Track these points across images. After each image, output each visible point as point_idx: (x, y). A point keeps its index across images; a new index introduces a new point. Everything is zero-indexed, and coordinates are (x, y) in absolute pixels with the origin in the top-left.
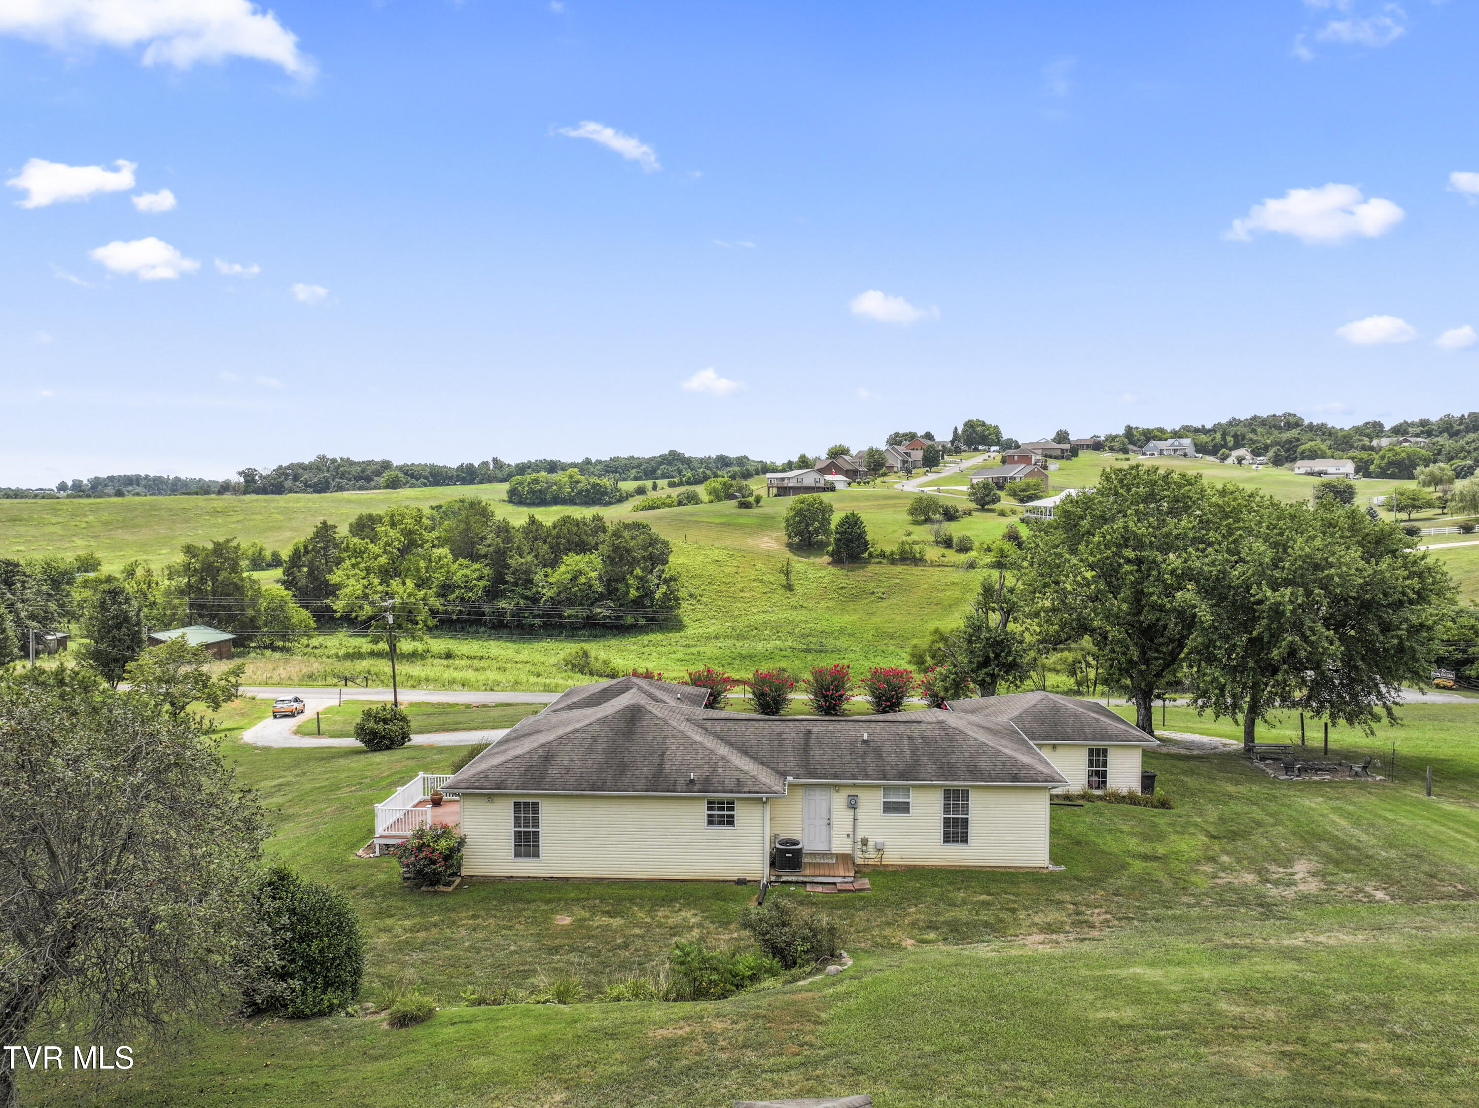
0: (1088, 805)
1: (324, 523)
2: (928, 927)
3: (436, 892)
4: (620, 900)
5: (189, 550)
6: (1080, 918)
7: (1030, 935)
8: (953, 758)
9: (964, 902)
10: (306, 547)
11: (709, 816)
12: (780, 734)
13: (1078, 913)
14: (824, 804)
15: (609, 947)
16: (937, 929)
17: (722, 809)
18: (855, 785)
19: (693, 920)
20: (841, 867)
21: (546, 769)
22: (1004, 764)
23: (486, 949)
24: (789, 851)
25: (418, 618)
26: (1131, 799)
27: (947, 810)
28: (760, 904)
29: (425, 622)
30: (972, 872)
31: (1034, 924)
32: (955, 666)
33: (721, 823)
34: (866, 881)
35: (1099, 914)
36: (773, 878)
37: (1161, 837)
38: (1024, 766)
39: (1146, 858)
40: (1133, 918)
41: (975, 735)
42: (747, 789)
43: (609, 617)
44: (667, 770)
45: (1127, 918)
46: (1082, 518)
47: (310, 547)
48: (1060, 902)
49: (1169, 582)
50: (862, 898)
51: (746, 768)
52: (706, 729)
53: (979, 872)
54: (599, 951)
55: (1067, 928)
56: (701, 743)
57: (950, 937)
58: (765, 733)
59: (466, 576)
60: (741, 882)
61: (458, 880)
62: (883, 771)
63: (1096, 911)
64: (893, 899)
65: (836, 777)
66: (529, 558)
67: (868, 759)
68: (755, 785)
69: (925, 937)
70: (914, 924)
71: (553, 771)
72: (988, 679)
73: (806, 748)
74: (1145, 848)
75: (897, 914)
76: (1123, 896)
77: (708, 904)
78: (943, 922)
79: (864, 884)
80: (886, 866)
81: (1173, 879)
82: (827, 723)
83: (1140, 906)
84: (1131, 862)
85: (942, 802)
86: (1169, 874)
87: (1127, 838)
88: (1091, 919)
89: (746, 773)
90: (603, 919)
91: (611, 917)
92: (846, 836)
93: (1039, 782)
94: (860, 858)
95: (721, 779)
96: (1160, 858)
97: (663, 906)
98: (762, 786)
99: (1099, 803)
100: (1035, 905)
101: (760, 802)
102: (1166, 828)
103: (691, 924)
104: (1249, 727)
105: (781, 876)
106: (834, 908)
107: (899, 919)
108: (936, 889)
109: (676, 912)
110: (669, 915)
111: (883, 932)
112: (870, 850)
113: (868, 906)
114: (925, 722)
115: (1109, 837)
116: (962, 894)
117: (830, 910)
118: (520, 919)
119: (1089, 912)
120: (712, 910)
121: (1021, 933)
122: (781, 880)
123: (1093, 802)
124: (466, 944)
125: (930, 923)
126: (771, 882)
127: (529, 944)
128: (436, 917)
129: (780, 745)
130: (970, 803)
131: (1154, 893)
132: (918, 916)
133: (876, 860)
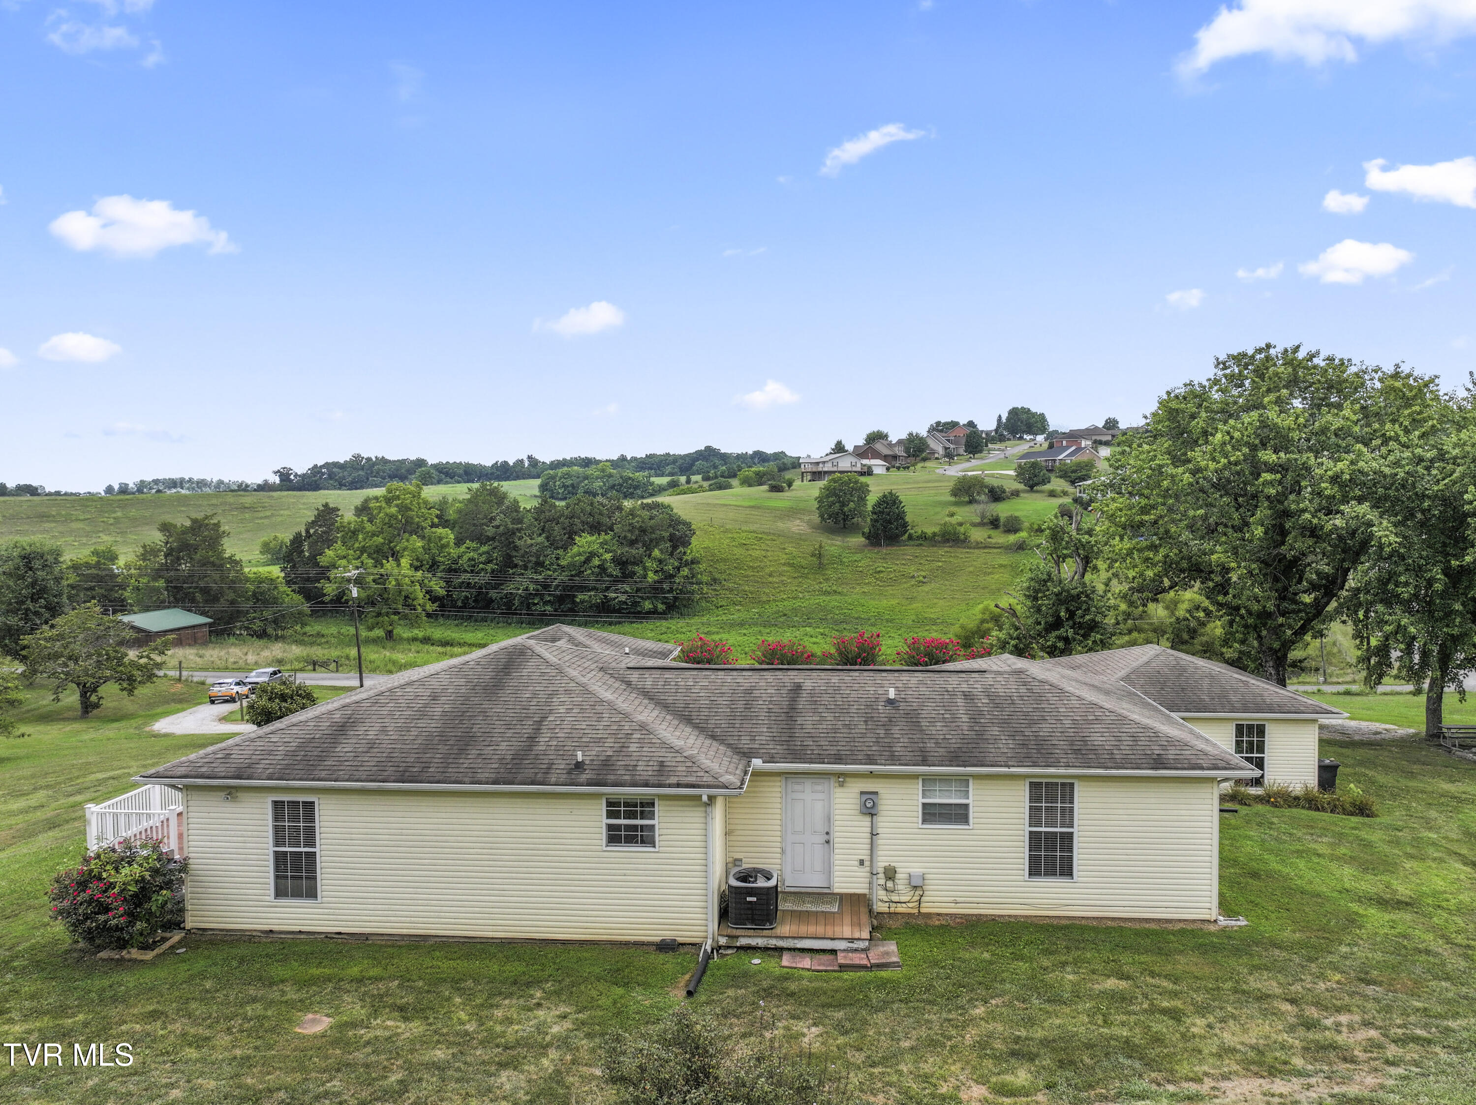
0: (1243, 810)
1: (326, 505)
2: (1013, 1054)
3: (122, 959)
4: (436, 981)
6: (1319, 1036)
7: (1226, 1077)
8: (1045, 729)
9: (1077, 996)
10: (307, 531)
11: (610, 827)
12: (749, 691)
13: (1310, 1025)
14: (819, 806)
16: (1032, 1058)
17: (633, 815)
18: (871, 775)
19: (555, 1029)
20: (847, 919)
21: (336, 743)
22: (1134, 738)
24: (751, 892)
25: (415, 603)
26: (1309, 802)
27: (1035, 816)
28: (690, 994)
29: (423, 606)
30: (1083, 929)
31: (1226, 1051)
32: (1017, 629)
33: (631, 840)
34: (892, 947)
35: (1351, 1028)
36: (723, 941)
37: (1387, 866)
38: (1171, 742)
39: (1382, 903)
40: (1429, 1042)
41: (1078, 692)
42: (673, 780)
43: (625, 603)
44: (541, 747)
45: (1416, 1039)
46: (1193, 417)
47: (312, 531)
48: (1263, 997)
49: (1328, 492)
50: (882, 985)
51: (678, 743)
52: (629, 684)
53: (1094, 929)
55: (1298, 1062)
56: (609, 703)
57: (1060, 1078)
58: (724, 689)
59: (473, 559)
60: (667, 947)
61: (177, 937)
62: (922, 750)
63: (1344, 1019)
64: (940, 986)
65: (839, 760)
66: (540, 539)
67: (896, 731)
68: (689, 773)
69: (1008, 1078)
70: (982, 1045)
72: (1061, 645)
73: (791, 712)
74: (1369, 884)
75: (950, 1020)
76: (1380, 984)
77: (594, 993)
78: (1041, 1041)
79: (887, 953)
80: (929, 916)
81: (1457, 949)
82: (829, 673)
83: (1425, 1009)
84: (1361, 911)
85: (1027, 805)
86: (1443, 936)
87: (1333, 866)
88: (1340, 1039)
89: (677, 752)
90: (389, 1023)
91: (406, 1019)
92: (857, 863)
93: (1202, 768)
94: (882, 901)
95: (632, 763)
96: (1407, 904)
97: (510, 995)
98: (702, 774)
99: (1260, 808)
100: (1217, 1003)
101: (698, 803)
102: (1387, 849)
103: (548, 1038)
104: (1434, 703)
105: (737, 937)
106: (829, 1005)
107: (954, 1033)
108: (1021, 964)
109: (530, 1010)
110: (515, 1016)
111: (921, 1065)
112: (900, 887)
113: (893, 1002)
114: (991, 672)
115: (1302, 864)
116: (1071, 977)
117: (820, 1010)
118: (232, 1022)
119: (1329, 1022)
120: (599, 1006)
121: (1206, 1074)
122: (738, 944)
123: (1249, 805)
124: (90, 1083)
125: (1017, 1043)
126: (720, 947)
127: (212, 1084)
128: (81, 1017)
129: (748, 707)
130: (1076, 806)
131: (1436, 978)
132: (990, 1027)
133: (910, 905)
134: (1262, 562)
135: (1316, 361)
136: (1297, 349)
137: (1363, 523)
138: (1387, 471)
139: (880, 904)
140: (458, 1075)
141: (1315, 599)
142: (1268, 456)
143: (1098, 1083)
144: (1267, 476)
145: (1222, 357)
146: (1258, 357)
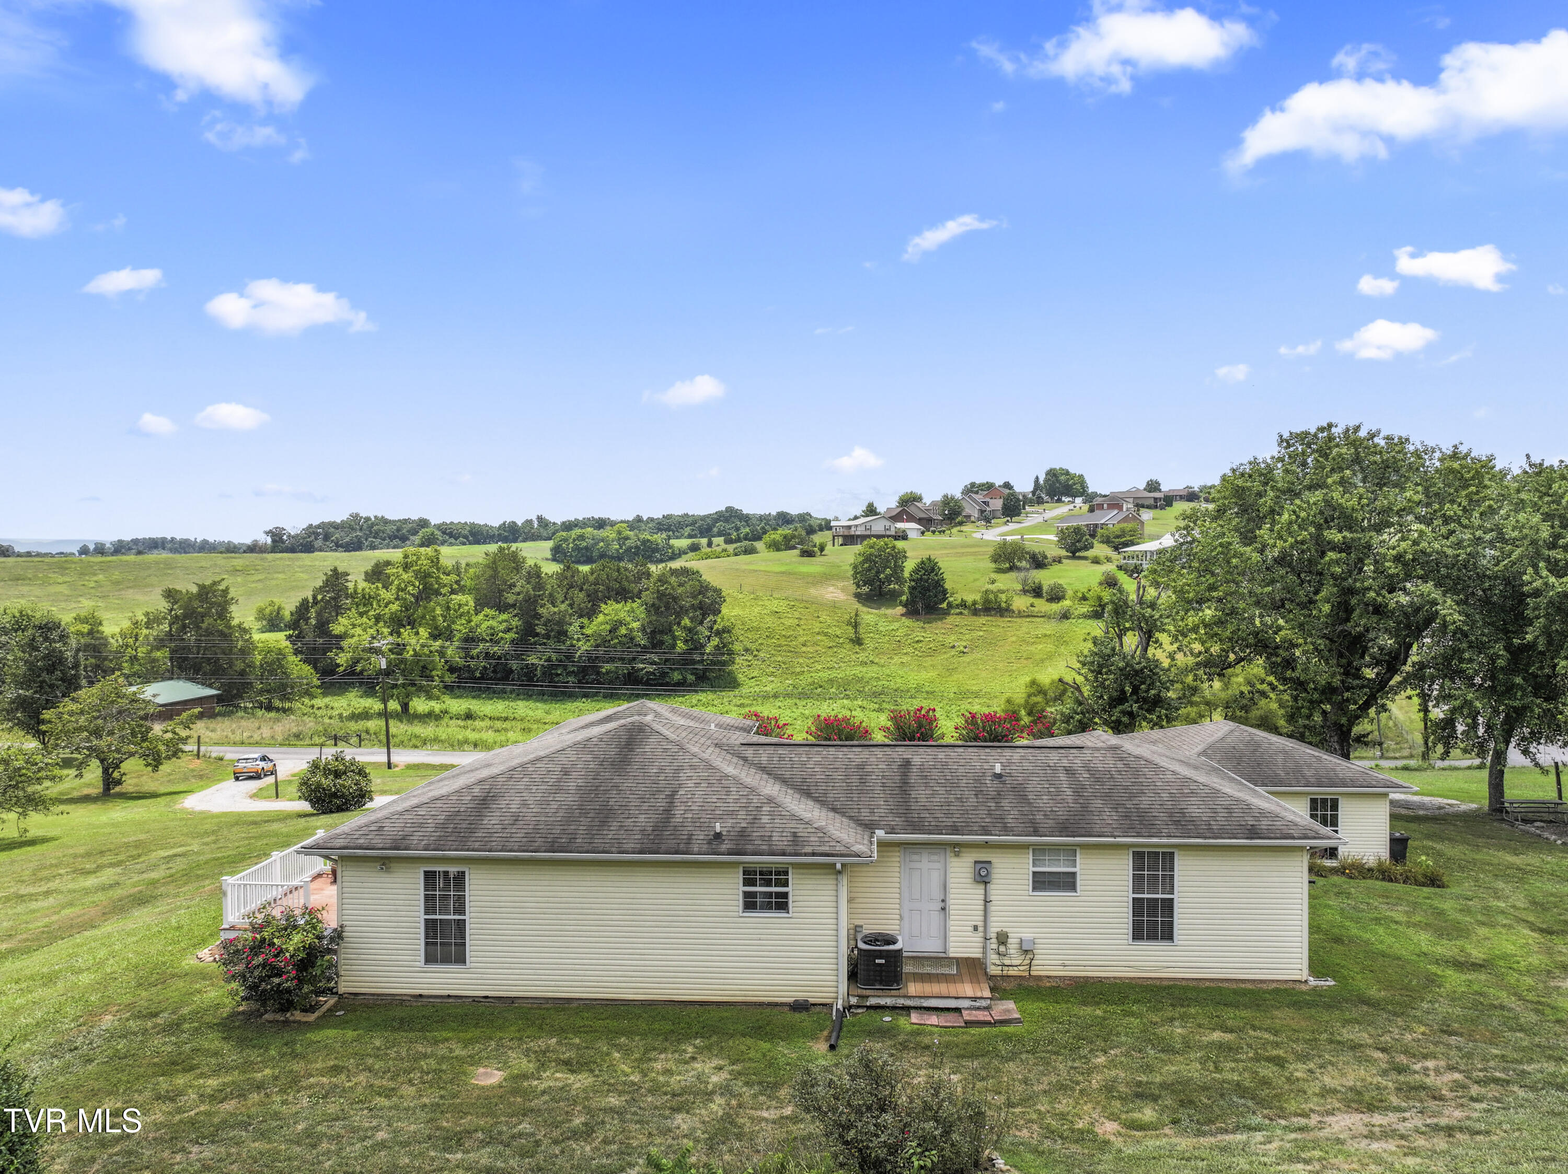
0: (1324, 882)
1: (335, 570)
2: (1138, 1096)
3: (286, 1022)
4: (592, 1039)
5: (170, 594)
6: (1410, 1079)
7: (1330, 1113)
8: (1145, 802)
9: (1188, 1046)
10: (315, 597)
11: (747, 895)
12: (861, 767)
13: (1400, 1070)
14: (935, 874)
15: (556, 1134)
16: (1155, 1099)
17: (768, 883)
18: (987, 845)
19: (715, 1079)
20: (967, 980)
21: (481, 816)
22: (1229, 810)
23: (331, 1138)
24: (880, 954)
25: (434, 673)
26: (1383, 874)
27: (1138, 886)
28: (832, 1047)
29: (441, 677)
30: (1185, 989)
31: (1326, 1092)
32: (1080, 704)
33: (768, 907)
34: (1011, 1005)
35: (1437, 1071)
36: (854, 1001)
37: (1460, 932)
38: (1263, 813)
39: (1459, 965)
40: (1508, 1082)
41: (1172, 767)
42: (808, 849)
43: (653, 673)
44: (678, 820)
45: (1496, 1081)
46: (1260, 495)
47: (319, 597)
48: (1355, 1047)
49: (1391, 571)
50: (1008, 1038)
51: (807, 815)
52: (745, 759)
53: (1195, 989)
54: (538, 1143)
55: (1393, 1100)
56: (735, 778)
57: (1183, 1114)
58: (838, 765)
59: (492, 628)
60: (800, 1007)
61: (331, 1001)
62: (1033, 822)
63: (1430, 1064)
64: (1062, 1039)
65: (955, 830)
66: (563, 607)
67: (1005, 803)
69: (1137, 1115)
70: (1109, 1089)
71: (492, 821)
72: (1125, 719)
73: (904, 786)
74: (1446, 948)
75: (1076, 1068)
76: (1461, 1035)
77: (743, 1048)
78: (1161, 1085)
79: (1008, 1011)
80: (1039, 978)
81: (1529, 1005)
82: (935, 749)
83: (1503, 1056)
84: (1439, 973)
85: (1131, 872)
86: (1515, 994)
87: (1411, 931)
88: (1428, 1081)
89: (807, 823)
90: (558, 1075)
91: (573, 1072)
92: (971, 929)
93: (1293, 838)
94: (995, 964)
95: (767, 834)
96: (1481, 966)
97: (665, 1050)
98: (834, 844)
99: (1336, 879)
100: (1315, 1052)
101: (831, 871)
102: (1460, 917)
103: (710, 1087)
104: (1496, 778)
105: (868, 997)
106: (963, 1057)
107: (1081, 1078)
108: (1133, 1019)
109: (686, 1063)
110: (674, 1068)
111: (1056, 1106)
112: (1012, 951)
113: (1021, 1053)
114: (1088, 748)
115: (1381, 931)
116: (1179, 1030)
117: (956, 1060)
118: (412, 1075)
119: (1417, 1067)
120: (750, 1059)
121: (1312, 1111)
122: (868, 1004)
123: (1325, 877)
124: (300, 1127)
125: (1139, 1087)
126: (850, 1007)
127: (413, 1128)
128: (267, 1071)
129: (863, 781)
130: (1176, 873)
131: (1511, 1029)
132: (1113, 1073)
133: (1021, 968)
134: (1328, 638)
135: (1376, 440)
136: (1357, 429)
137: (1428, 602)
138: (1449, 552)
139: (993, 967)
140: (636, 1118)
141: (1377, 674)
142: (1335, 536)
143: (1217, 1119)
144: (1331, 555)
145: (1286, 435)
146: (1320, 435)
